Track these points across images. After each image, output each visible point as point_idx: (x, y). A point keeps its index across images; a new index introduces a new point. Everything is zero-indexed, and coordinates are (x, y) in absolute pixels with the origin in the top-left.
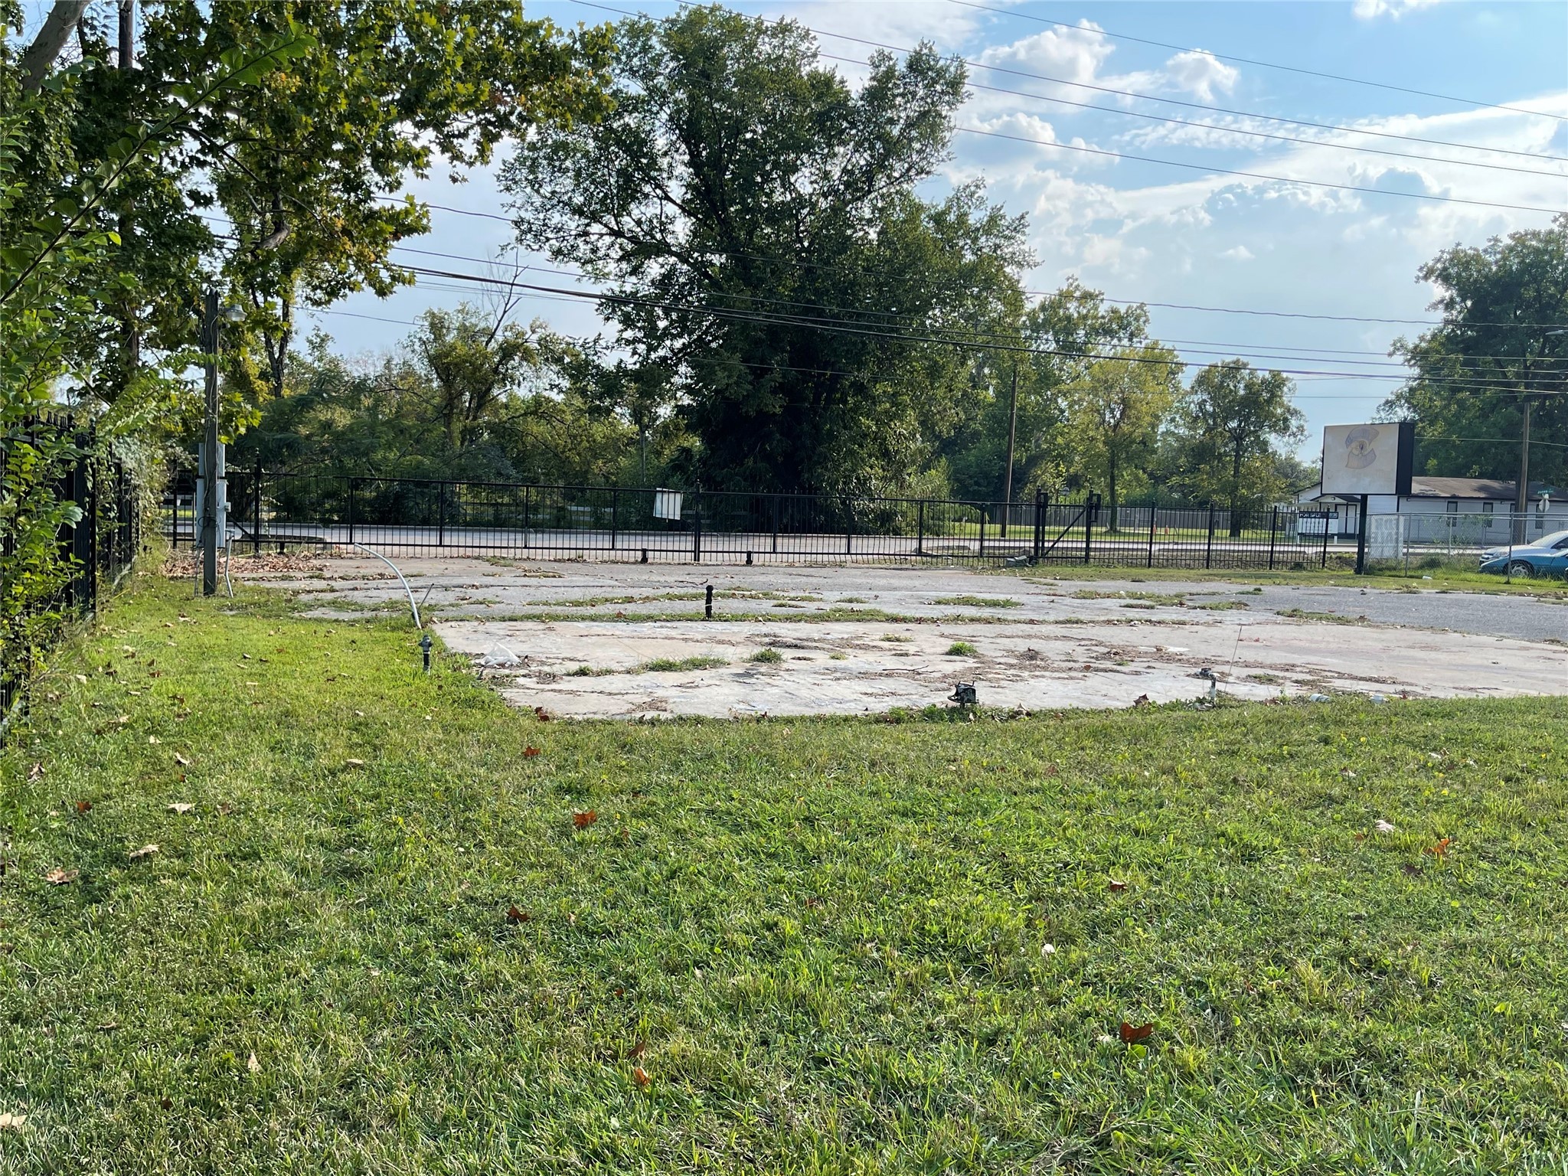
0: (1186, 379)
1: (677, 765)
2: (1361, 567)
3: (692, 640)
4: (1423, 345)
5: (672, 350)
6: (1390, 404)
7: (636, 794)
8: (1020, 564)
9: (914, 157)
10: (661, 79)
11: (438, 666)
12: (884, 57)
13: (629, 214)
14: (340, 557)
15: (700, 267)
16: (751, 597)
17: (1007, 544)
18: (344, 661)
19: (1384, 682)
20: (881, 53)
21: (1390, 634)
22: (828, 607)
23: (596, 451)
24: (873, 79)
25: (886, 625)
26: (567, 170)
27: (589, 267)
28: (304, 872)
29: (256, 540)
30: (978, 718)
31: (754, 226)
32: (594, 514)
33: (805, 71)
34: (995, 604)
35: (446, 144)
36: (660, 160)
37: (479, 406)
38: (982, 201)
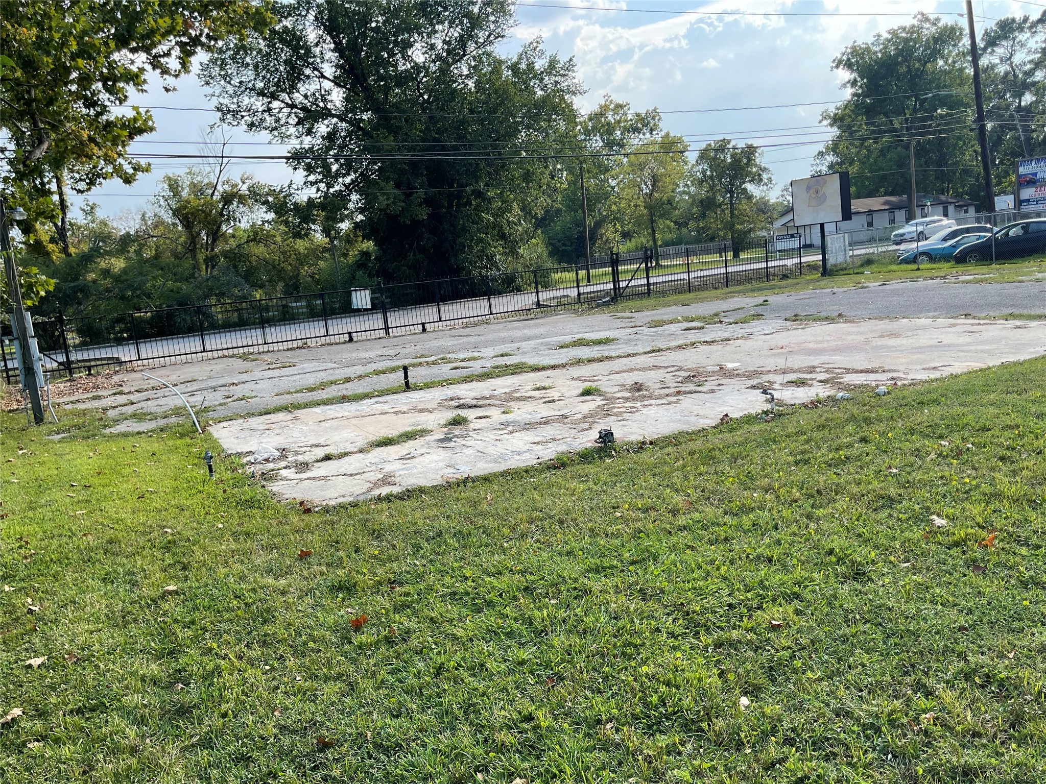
1: (417, 547)
2: (826, 271)
3: (400, 412)
4: (840, 112)
5: (345, 185)
7: (392, 585)
8: (606, 304)
9: (492, 26)
11: (222, 472)
13: (298, 91)
14: (134, 370)
15: (354, 123)
16: (433, 363)
18: (150, 475)
19: (876, 372)
21: (865, 326)
22: (487, 364)
23: (302, 260)
25: (533, 375)
26: (248, 65)
27: (276, 133)
29: (68, 367)
30: (618, 453)
31: (387, 90)
32: (308, 306)
34: (599, 342)
35: (155, 63)
36: (313, 49)
37: (214, 241)
38: (542, 52)
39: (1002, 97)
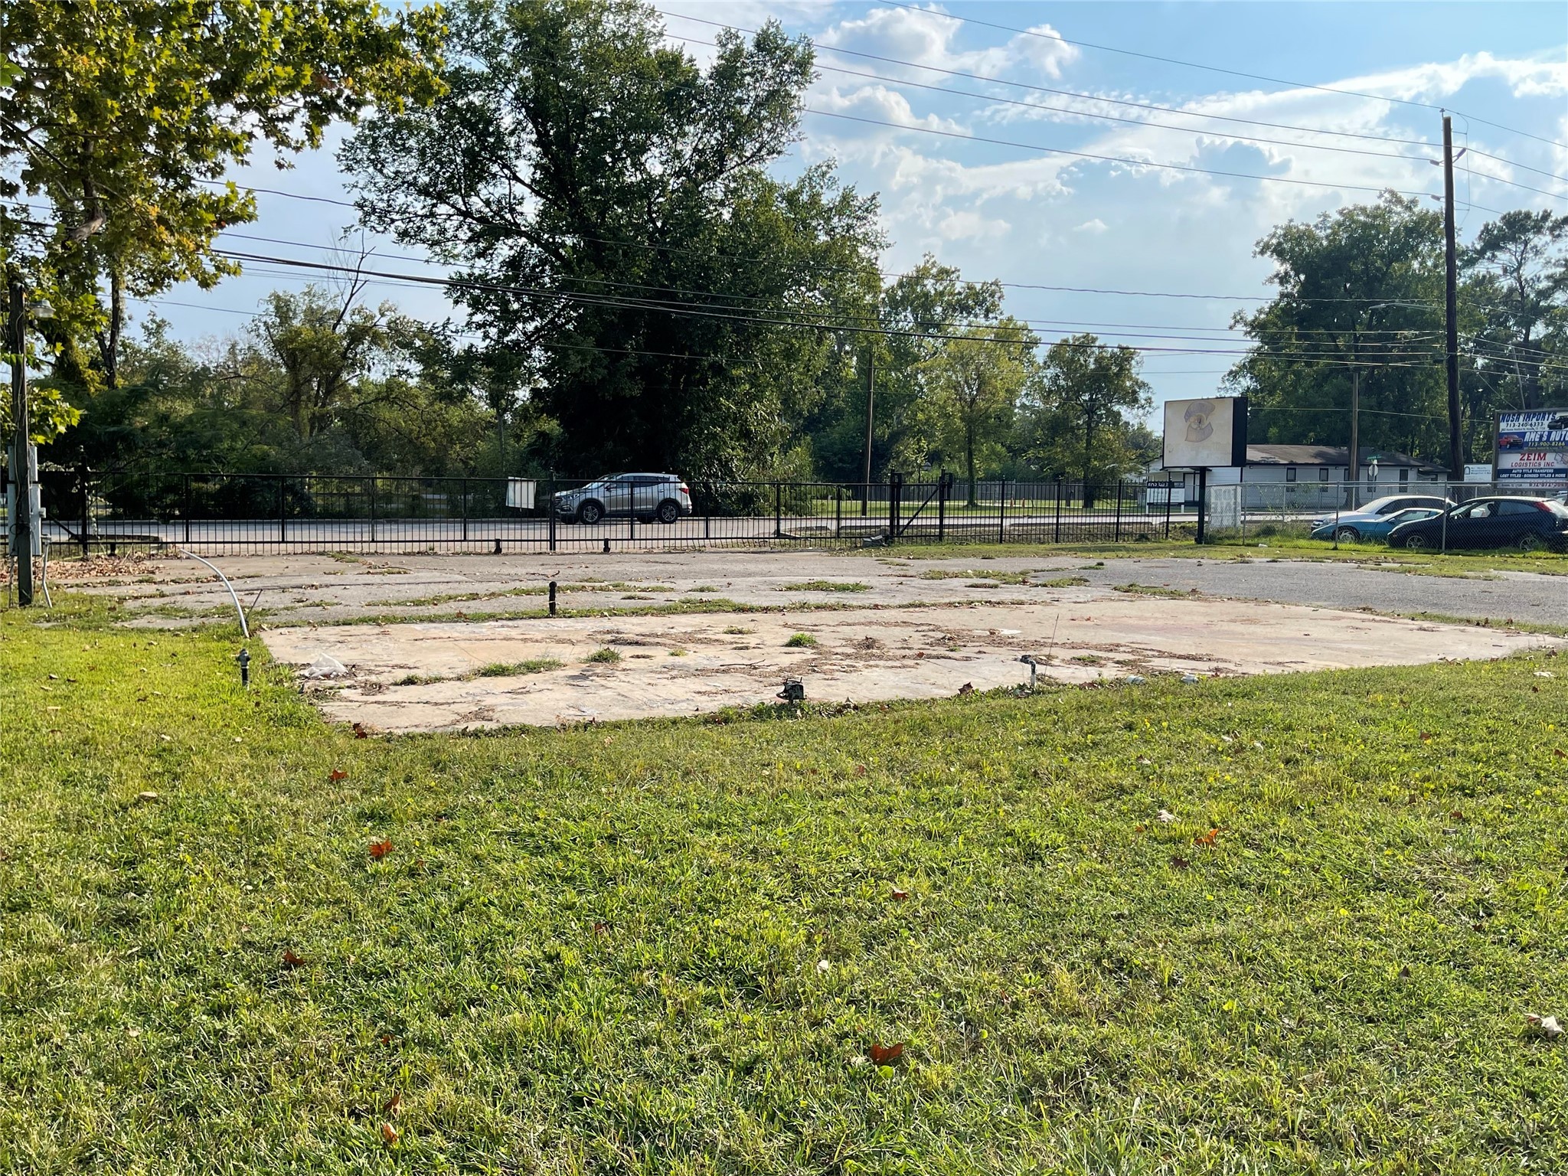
0: (1040, 353)
1: (488, 783)
2: (1202, 537)
3: (531, 640)
4: (1263, 316)
5: (525, 333)
6: (1234, 375)
7: (439, 817)
8: (876, 544)
9: (765, 136)
10: (504, 56)
11: (260, 681)
12: (731, 36)
13: (477, 195)
14: (176, 557)
15: (552, 249)
16: (601, 589)
17: (868, 523)
18: (162, 678)
19: (1200, 659)
20: (728, 32)
21: (1218, 607)
22: (677, 598)
23: (451, 436)
24: (721, 57)
25: (733, 616)
26: (411, 149)
27: (437, 249)
28: (74, 923)
29: (83, 541)
30: (805, 715)
31: (605, 206)
32: (449, 501)
33: (652, 49)
34: (844, 589)
35: (270, 126)
36: (507, 139)
37: (328, 393)
38: (834, 181)
39: (1503, 324)
